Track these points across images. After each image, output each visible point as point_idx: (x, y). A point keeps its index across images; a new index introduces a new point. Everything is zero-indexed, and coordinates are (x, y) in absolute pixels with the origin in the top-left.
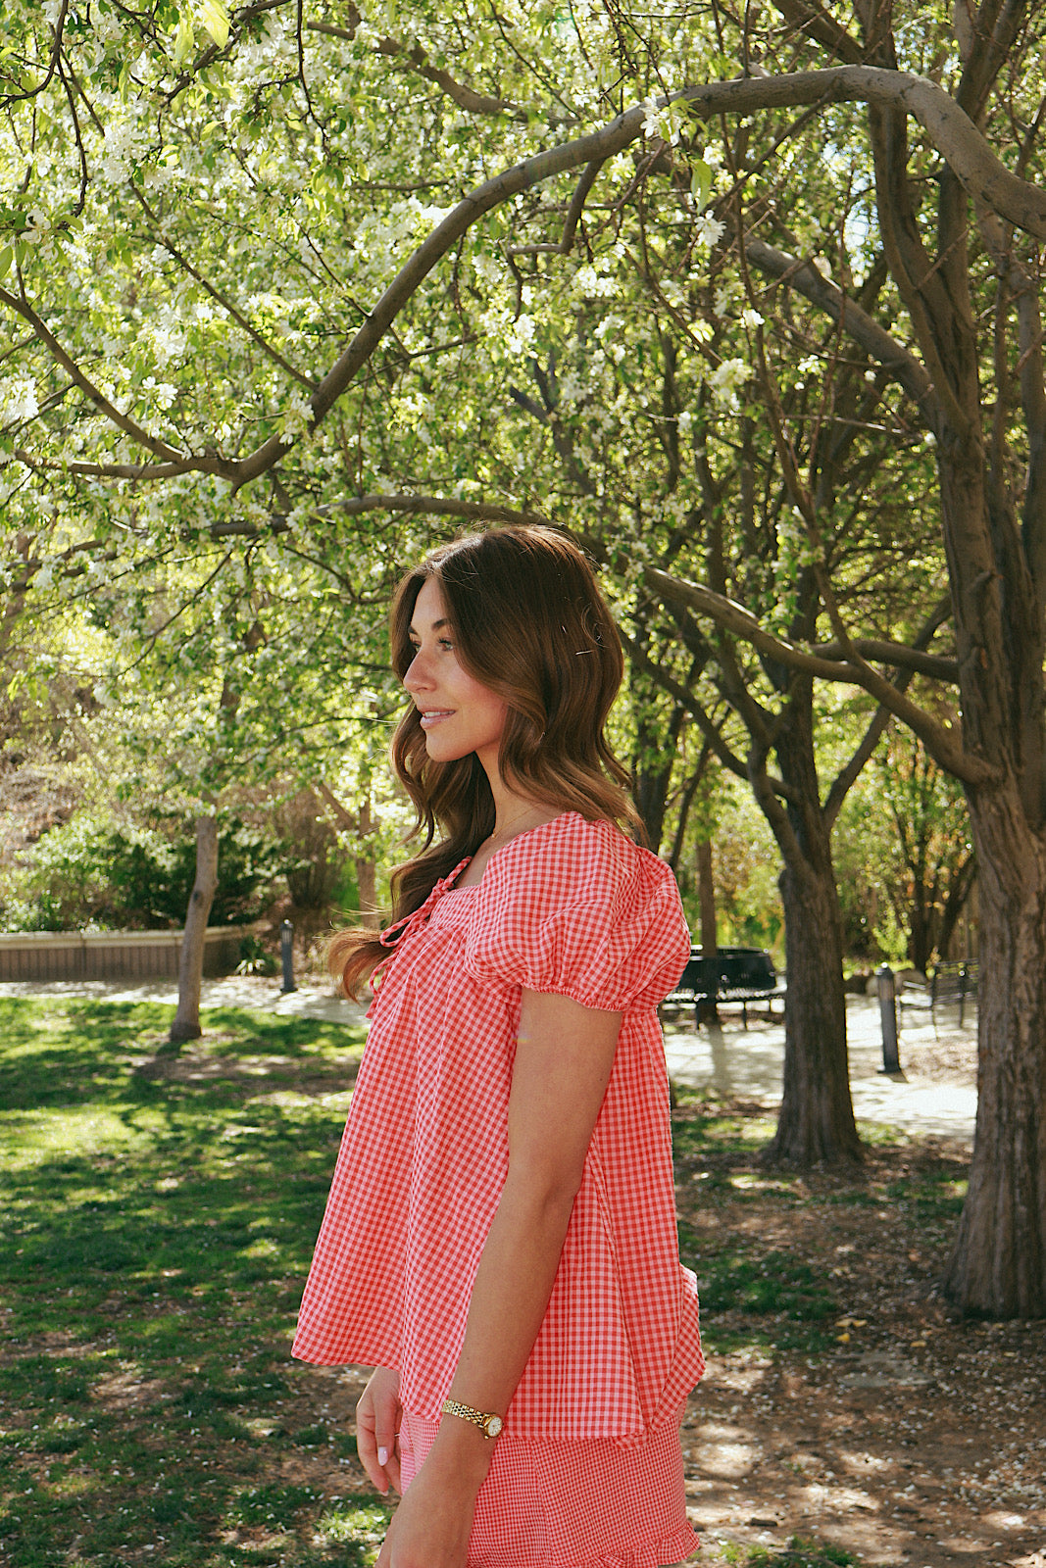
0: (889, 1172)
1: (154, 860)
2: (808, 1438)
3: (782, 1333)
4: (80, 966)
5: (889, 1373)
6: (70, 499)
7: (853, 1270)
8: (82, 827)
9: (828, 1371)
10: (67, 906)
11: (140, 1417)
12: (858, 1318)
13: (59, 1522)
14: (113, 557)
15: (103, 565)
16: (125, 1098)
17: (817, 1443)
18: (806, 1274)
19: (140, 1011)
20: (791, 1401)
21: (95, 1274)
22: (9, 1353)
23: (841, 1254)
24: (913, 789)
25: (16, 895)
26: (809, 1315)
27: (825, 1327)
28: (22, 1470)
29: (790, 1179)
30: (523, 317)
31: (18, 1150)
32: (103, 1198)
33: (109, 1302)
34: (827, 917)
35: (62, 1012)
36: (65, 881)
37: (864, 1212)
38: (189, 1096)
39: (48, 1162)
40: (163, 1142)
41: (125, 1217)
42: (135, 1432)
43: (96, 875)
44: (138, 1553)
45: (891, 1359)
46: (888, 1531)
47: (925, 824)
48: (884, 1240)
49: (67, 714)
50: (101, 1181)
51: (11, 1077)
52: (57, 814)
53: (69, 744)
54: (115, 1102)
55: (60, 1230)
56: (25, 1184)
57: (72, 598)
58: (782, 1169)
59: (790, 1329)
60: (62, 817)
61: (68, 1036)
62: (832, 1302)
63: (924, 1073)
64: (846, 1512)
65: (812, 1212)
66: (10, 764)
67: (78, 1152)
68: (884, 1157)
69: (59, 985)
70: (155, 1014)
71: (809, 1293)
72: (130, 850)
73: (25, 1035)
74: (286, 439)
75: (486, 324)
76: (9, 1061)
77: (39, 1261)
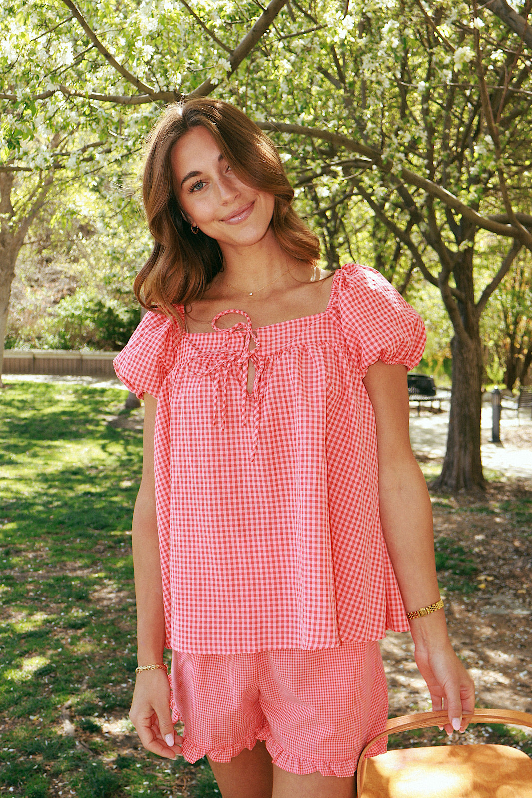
0: (499, 497)
1: (117, 316)
2: (467, 641)
3: (448, 581)
4: (79, 368)
5: (507, 607)
6: (87, 116)
7: (485, 549)
8: (82, 298)
9: (475, 604)
10: (73, 337)
11: (117, 611)
12: (489, 575)
13: (76, 669)
14: (109, 151)
15: (103, 156)
16: (103, 437)
17: (472, 644)
18: (460, 550)
19: (109, 392)
20: (456, 619)
21: (90, 531)
22: (48, 572)
23: (478, 540)
24: (513, 295)
25: (47, 330)
26: (463, 573)
27: (471, 579)
28: (56, 638)
29: (448, 498)
30: (348, 16)
31: (49, 462)
32: (93, 490)
33: (98, 546)
34: (475, 363)
35: (70, 391)
36: (71, 324)
37: (488, 517)
38: (135, 438)
39: (64, 469)
40: (122, 461)
41: (105, 501)
42: (114, 620)
43: (88, 322)
44: (118, 688)
45: (507, 598)
46: (515, 697)
47: (518, 313)
48: (499, 533)
49: (75, 238)
50: (91, 480)
51: (45, 424)
52: (69, 289)
53: (76, 253)
54: (98, 439)
55: (71, 506)
56: (54, 480)
57: (87, 173)
58: (443, 492)
59: (453, 579)
60: (72, 292)
61: (73, 404)
62: (474, 566)
63: (513, 443)
64: (492, 685)
65: (460, 515)
66: (45, 263)
67: (79, 465)
68: (495, 488)
69: (69, 377)
70: (117, 394)
71: (462, 561)
72: (105, 310)
73: (52, 402)
74: (214, 82)
75: (327, 20)
76: (44, 416)
77: (62, 523)
